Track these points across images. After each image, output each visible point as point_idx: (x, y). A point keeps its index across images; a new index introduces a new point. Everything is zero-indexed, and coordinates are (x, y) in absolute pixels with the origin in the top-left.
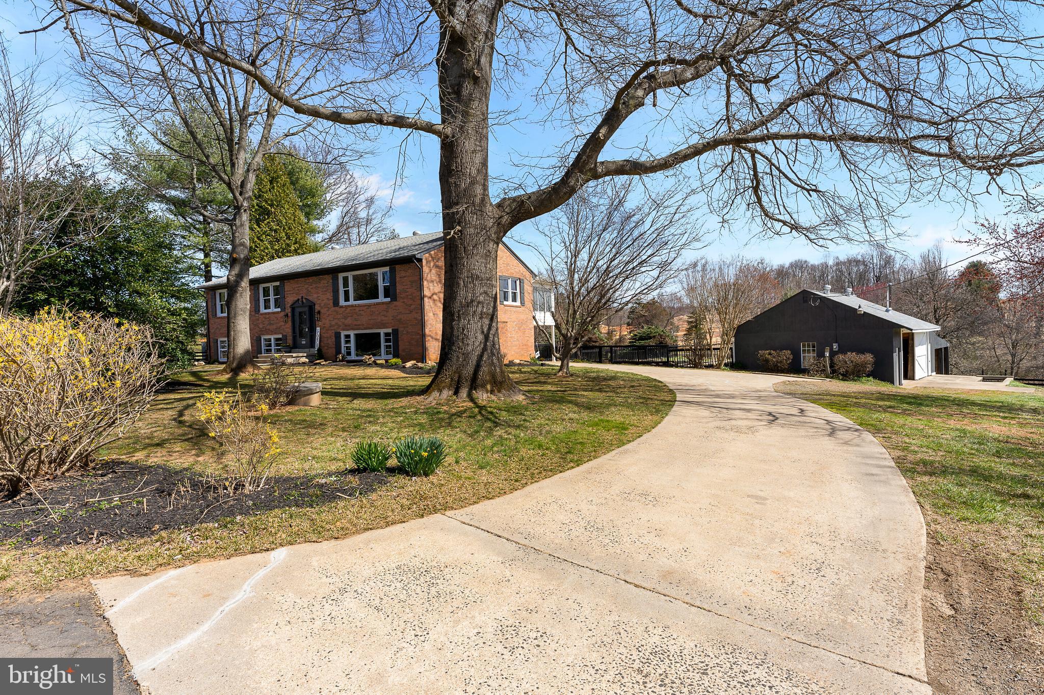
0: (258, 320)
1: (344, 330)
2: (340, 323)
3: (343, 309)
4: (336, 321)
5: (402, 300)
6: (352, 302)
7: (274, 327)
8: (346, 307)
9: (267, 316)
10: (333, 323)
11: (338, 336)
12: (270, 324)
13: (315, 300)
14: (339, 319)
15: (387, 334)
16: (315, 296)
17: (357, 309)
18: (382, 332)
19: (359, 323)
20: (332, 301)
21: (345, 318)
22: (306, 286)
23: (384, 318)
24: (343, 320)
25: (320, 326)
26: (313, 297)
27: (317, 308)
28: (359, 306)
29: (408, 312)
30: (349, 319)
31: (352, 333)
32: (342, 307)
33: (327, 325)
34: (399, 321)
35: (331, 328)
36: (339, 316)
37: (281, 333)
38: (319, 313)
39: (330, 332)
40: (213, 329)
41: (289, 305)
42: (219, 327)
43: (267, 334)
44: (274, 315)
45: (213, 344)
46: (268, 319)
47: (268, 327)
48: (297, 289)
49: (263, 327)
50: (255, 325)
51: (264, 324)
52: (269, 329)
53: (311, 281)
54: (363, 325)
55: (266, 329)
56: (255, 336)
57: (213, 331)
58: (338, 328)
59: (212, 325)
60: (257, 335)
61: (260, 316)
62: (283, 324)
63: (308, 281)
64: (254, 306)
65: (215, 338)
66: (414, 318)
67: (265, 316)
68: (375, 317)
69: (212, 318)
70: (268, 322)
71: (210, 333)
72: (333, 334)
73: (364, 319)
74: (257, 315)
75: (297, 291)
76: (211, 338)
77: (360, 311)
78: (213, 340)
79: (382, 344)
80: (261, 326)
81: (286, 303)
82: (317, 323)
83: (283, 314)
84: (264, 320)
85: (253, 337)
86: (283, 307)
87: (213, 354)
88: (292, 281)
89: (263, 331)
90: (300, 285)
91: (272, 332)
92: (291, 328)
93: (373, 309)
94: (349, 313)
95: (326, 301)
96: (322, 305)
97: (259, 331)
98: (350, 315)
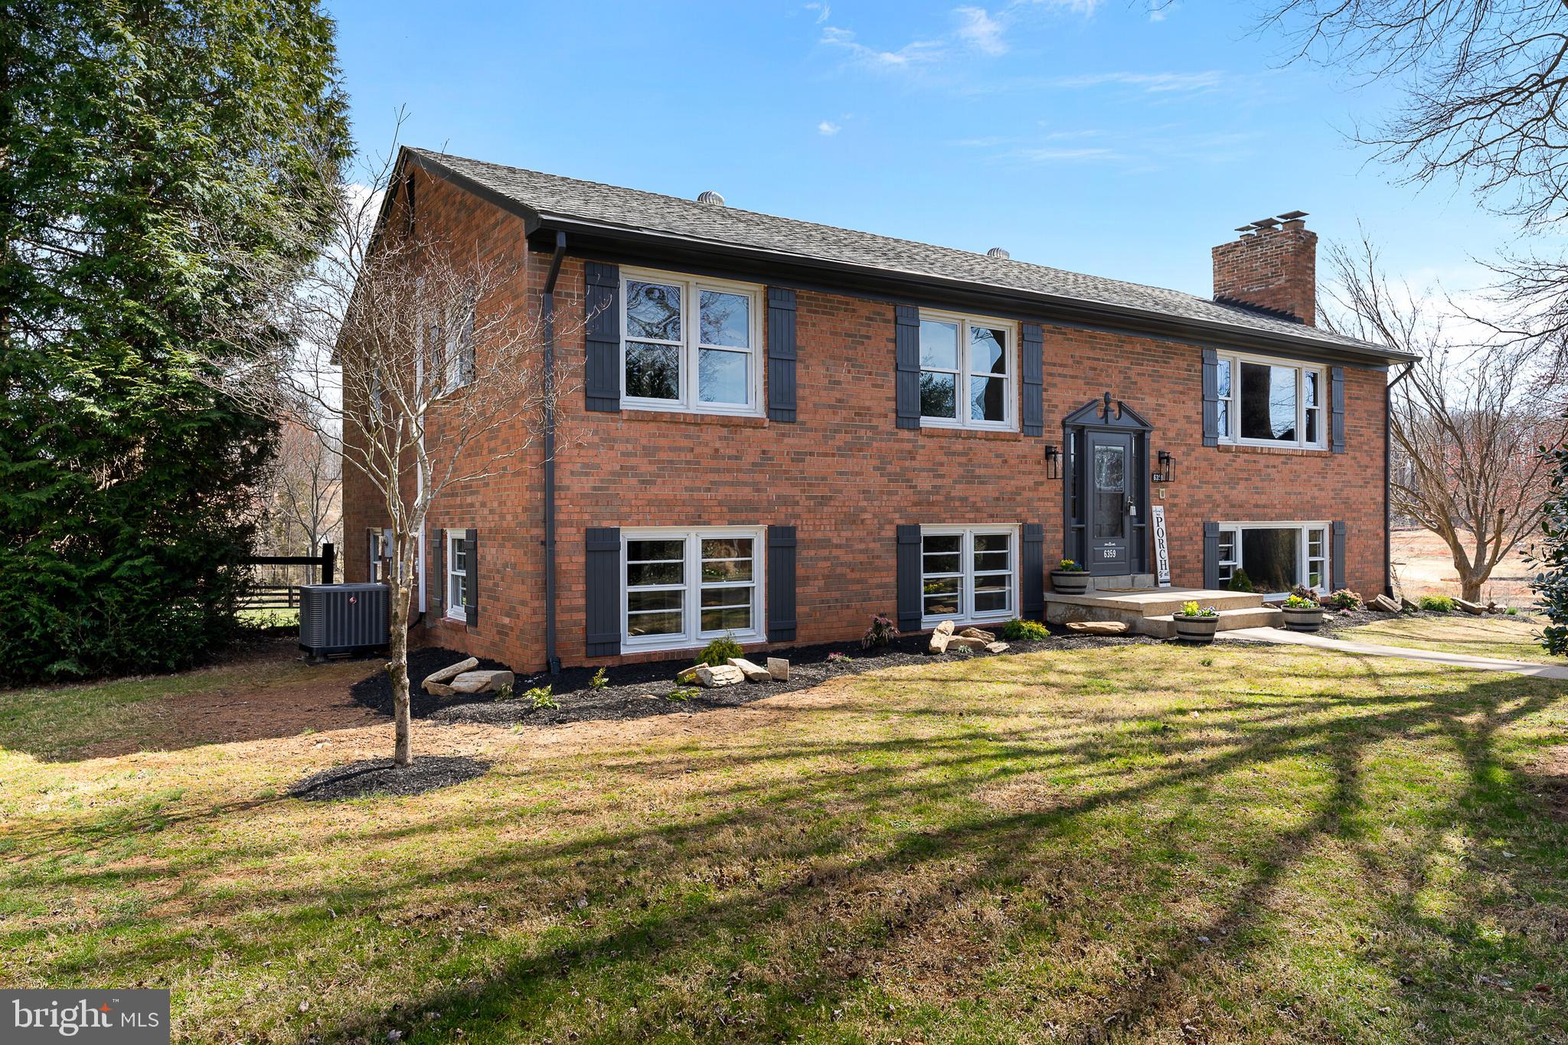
0: (911, 455)
1: (1227, 517)
2: (1217, 497)
3: (1229, 456)
4: (1207, 489)
5: (1353, 453)
7: (990, 490)
9: (959, 446)
10: (1200, 495)
11: (1210, 533)
12: (970, 478)
13: (1150, 416)
14: (1215, 485)
15: (1314, 535)
16: (1151, 401)
17: (1262, 460)
19: (1263, 500)
20: (1200, 429)
21: (1233, 482)
22: (1123, 363)
23: (1316, 492)
24: (1225, 488)
25: (1161, 502)
26: (1144, 404)
27: (1156, 442)
29: (1361, 483)
31: (1239, 529)
32: (1225, 450)
33: (1182, 501)
34: (1346, 502)
35: (1195, 510)
36: (1217, 476)
37: (1017, 518)
38: (1164, 458)
39: (1190, 522)
40: (587, 474)
41: (1057, 418)
42: (645, 467)
43: (953, 519)
44: (992, 445)
45: (582, 559)
46: (963, 459)
47: (958, 491)
48: (1087, 363)
49: (936, 489)
50: (894, 478)
51: (942, 476)
52: (964, 500)
53: (1139, 349)
54: (1274, 506)
55: (949, 498)
56: (891, 522)
57: (587, 484)
58: (1212, 511)
59: (583, 452)
60: (902, 522)
61: (921, 441)
62: (1029, 481)
63: (1128, 347)
64: (892, 393)
65: (596, 524)
66: (1372, 499)
67: (944, 442)
68: (1301, 490)
69: (583, 413)
70: (961, 470)
71: (556, 494)
72: (1199, 529)
73: (1276, 492)
74: (905, 434)
75: (1091, 374)
76: (565, 524)
77: (1268, 467)
78: (579, 538)
79: (1305, 559)
80: (925, 483)
81: (1045, 405)
82: (1153, 491)
83: (1032, 448)
84: (944, 459)
85: (881, 528)
86: (1031, 421)
87: (582, 616)
88: (1070, 330)
89: (931, 504)
90: (1098, 354)
91: (978, 510)
92: (1060, 498)
93: (1295, 467)
94: (1241, 470)
95: (1182, 424)
96: (1171, 434)
97: (915, 504)
98: (1245, 475)
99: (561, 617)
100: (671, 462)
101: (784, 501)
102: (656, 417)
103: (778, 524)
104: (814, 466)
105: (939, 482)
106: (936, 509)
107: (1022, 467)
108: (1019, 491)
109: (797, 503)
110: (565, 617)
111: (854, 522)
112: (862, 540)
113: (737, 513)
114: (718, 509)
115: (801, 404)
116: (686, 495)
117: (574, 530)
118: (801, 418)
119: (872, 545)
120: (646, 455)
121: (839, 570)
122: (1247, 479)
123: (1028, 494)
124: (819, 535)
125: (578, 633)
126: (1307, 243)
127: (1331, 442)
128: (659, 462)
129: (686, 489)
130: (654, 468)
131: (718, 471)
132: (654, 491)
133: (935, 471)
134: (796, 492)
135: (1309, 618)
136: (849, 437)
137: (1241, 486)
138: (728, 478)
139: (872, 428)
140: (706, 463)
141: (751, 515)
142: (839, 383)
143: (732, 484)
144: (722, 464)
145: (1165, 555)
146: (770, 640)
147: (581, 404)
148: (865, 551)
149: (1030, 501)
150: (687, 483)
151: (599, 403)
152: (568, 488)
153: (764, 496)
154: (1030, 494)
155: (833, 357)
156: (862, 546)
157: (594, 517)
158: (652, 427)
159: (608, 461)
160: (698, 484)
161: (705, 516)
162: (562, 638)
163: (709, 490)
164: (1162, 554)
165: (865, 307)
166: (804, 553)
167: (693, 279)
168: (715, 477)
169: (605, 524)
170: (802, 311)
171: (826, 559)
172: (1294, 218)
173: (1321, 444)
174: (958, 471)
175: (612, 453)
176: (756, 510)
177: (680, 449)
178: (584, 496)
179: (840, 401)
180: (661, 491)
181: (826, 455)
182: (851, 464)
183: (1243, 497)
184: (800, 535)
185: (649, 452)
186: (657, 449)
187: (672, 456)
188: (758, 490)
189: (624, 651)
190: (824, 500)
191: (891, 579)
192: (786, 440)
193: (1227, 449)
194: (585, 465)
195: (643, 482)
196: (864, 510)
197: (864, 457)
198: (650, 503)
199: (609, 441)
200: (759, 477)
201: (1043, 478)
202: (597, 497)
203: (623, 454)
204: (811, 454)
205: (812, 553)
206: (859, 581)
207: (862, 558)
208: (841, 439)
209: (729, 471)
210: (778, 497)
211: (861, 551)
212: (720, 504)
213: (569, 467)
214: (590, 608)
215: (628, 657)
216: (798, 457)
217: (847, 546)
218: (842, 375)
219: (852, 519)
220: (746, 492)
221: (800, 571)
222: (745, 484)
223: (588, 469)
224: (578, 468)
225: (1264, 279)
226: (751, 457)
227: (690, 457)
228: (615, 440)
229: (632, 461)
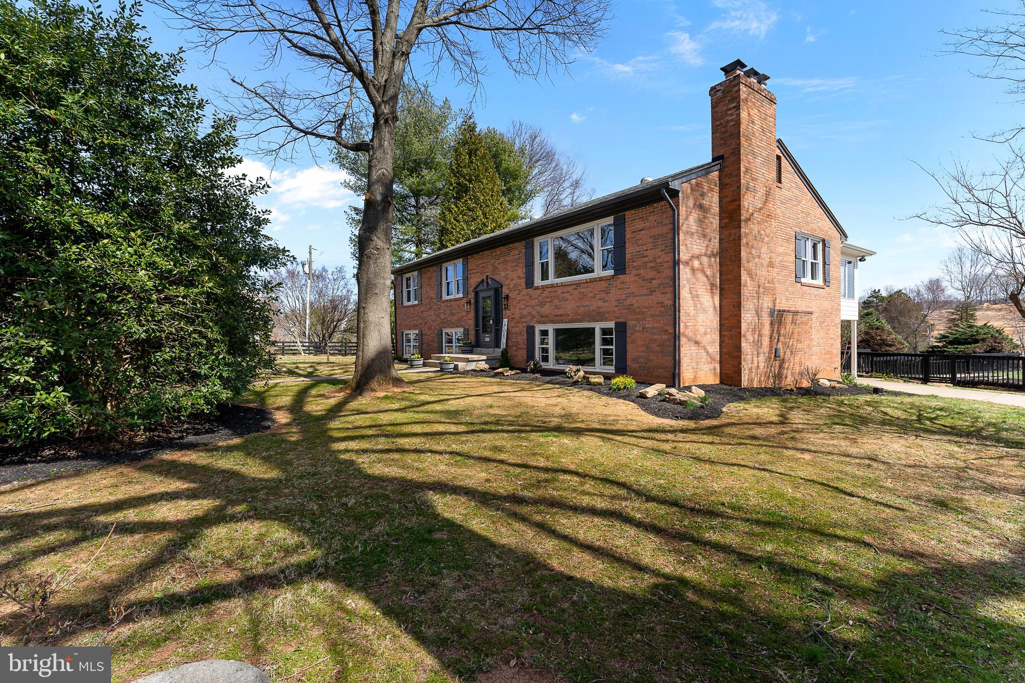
0: (440, 309)
1: (539, 322)
2: (534, 313)
3: (540, 291)
4: (528, 310)
5: (635, 272)
6: (552, 280)
7: (456, 318)
8: (544, 288)
9: (449, 304)
10: (525, 312)
11: (530, 331)
12: (452, 314)
13: (502, 281)
14: (532, 307)
15: (605, 331)
16: (503, 274)
17: (560, 290)
18: (598, 327)
19: (561, 312)
20: (524, 280)
21: (542, 304)
22: (493, 261)
23: (601, 303)
24: (538, 308)
25: (508, 317)
26: (500, 277)
27: (505, 291)
28: (563, 285)
29: (645, 292)
30: (547, 306)
31: (550, 328)
32: (537, 288)
33: (517, 316)
35: (523, 320)
36: (533, 302)
37: (462, 326)
39: (521, 326)
40: (400, 320)
41: (473, 289)
42: (405, 317)
44: (456, 302)
46: (450, 308)
47: (449, 318)
48: (481, 266)
49: (445, 318)
50: (437, 316)
51: (446, 314)
52: (450, 321)
53: (499, 252)
54: (568, 315)
55: (447, 321)
56: (436, 328)
58: (531, 320)
59: (399, 315)
61: (442, 304)
62: (465, 313)
63: (494, 254)
64: (436, 291)
66: (658, 303)
67: (446, 303)
68: (588, 303)
70: (450, 312)
72: (525, 329)
73: (569, 307)
74: (439, 303)
75: (482, 269)
76: (398, 330)
77: (564, 293)
78: (399, 333)
79: (597, 347)
80: (443, 316)
81: (469, 286)
82: (504, 313)
84: (446, 309)
88: (476, 255)
89: (444, 323)
90: (484, 260)
91: (453, 324)
92: (474, 319)
93: (583, 290)
94: (547, 297)
95: (516, 281)
96: (511, 286)
97: (441, 323)
98: (549, 300)
101: (420, 324)
103: (420, 329)
104: (424, 314)
107: (463, 309)
108: (463, 317)
111: (430, 329)
115: (422, 299)
118: (422, 302)
121: (428, 342)
122: (550, 302)
124: (425, 332)
127: (615, 268)
132: (406, 323)
133: (444, 312)
134: (422, 321)
136: (429, 306)
139: (433, 302)
140: (411, 316)
142: (428, 291)
147: (400, 306)
148: (433, 337)
152: (398, 323)
154: (466, 318)
155: (427, 285)
156: (432, 335)
159: (401, 317)
161: (411, 328)
165: (432, 269)
168: (412, 319)
169: (402, 330)
170: (422, 275)
171: (426, 339)
173: (612, 271)
176: (417, 326)
179: (428, 296)
181: (426, 311)
182: (430, 313)
183: (549, 311)
189: (404, 357)
190: (426, 323)
191: (437, 345)
192: (420, 308)
196: (432, 325)
197: (432, 311)
199: (401, 313)
201: (468, 312)
205: (424, 337)
206: (431, 345)
209: (414, 317)
212: (413, 325)
216: (422, 312)
217: (429, 335)
221: (423, 342)
222: (416, 320)
226: (416, 313)
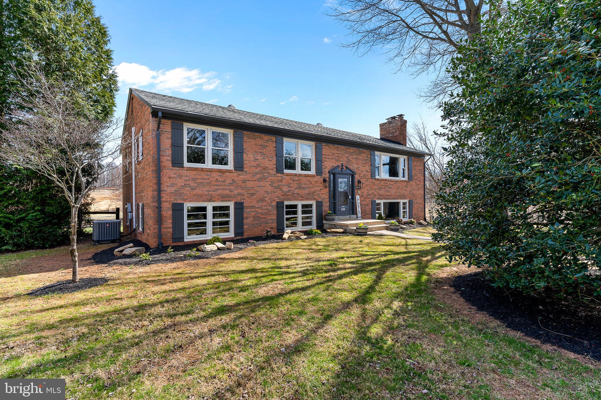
0: (281, 181)
1: (378, 199)
2: (375, 193)
3: (379, 182)
4: (372, 191)
5: (415, 181)
7: (306, 191)
9: (296, 178)
10: (370, 192)
11: (373, 203)
12: (300, 188)
13: (355, 170)
14: (375, 190)
15: (404, 204)
16: (356, 166)
17: (389, 183)
18: (402, 201)
19: (389, 194)
20: (370, 174)
21: (380, 189)
22: (347, 155)
24: (378, 191)
25: (359, 195)
26: (354, 167)
27: (357, 177)
28: (391, 181)
29: (417, 189)
31: (382, 202)
33: (365, 194)
34: (413, 194)
35: (369, 197)
36: (376, 187)
37: (315, 199)
38: (359, 182)
39: (367, 200)
40: (172, 186)
41: (327, 170)
42: (192, 184)
43: (295, 200)
44: (307, 178)
45: (171, 213)
46: (298, 182)
47: (296, 191)
48: (336, 155)
49: (289, 191)
50: (275, 188)
51: (291, 187)
52: (298, 194)
53: (352, 151)
54: (392, 196)
55: (293, 194)
56: (275, 201)
57: (173, 189)
58: (374, 197)
59: (171, 180)
60: (278, 201)
61: (284, 177)
62: (318, 189)
63: (348, 151)
64: (275, 163)
65: (176, 202)
66: (420, 193)
67: (292, 177)
68: (400, 191)
69: (171, 167)
70: (297, 185)
71: (162, 193)
72: (370, 202)
73: (393, 192)
74: (279, 175)
75: (337, 158)
76: (165, 202)
77: (390, 185)
78: (170, 206)
79: (401, 210)
80: (285, 189)
81: (323, 167)
82: (356, 191)
83: (320, 179)
84: (292, 182)
85: (272, 202)
86: (319, 171)
87: (171, 230)
88: (331, 146)
89: (288, 195)
90: (340, 152)
91: (302, 197)
92: (328, 194)
94: (382, 185)
95: (365, 172)
96: (362, 175)
97: (282, 195)
98: (383, 187)
99: (163, 231)
100: (202, 183)
101: (240, 194)
102: (196, 169)
103: (238, 201)
104: (250, 184)
105: (290, 189)
106: (289, 197)
107: (316, 185)
108: (315, 191)
109: (244, 195)
110: (165, 230)
111: (263, 201)
112: (265, 206)
113: (224, 198)
114: (217, 197)
115: (245, 166)
116: (207, 193)
117: (168, 204)
118: (245, 170)
119: (269, 207)
120: (193, 181)
121: (258, 215)
123: (318, 192)
124: (251, 205)
125: (170, 235)
126: (404, 123)
127: (409, 178)
128: (197, 183)
129: (207, 191)
130: (196, 185)
131: (217, 185)
132: (195, 192)
133: (289, 185)
134: (244, 192)
135: (396, 227)
136: (261, 176)
137: (383, 190)
138: (221, 187)
139: (268, 173)
140: (213, 183)
141: (229, 199)
142: (258, 159)
143: (222, 189)
144: (219, 183)
145: (360, 209)
146: (235, 236)
147: (170, 165)
148: (267, 209)
149: (318, 194)
150: (207, 189)
151: (177, 165)
152: (166, 191)
153: (233, 193)
154: (319, 192)
155: (255, 152)
156: (265, 208)
157: (175, 199)
158: (195, 172)
159: (180, 182)
160: (211, 189)
161: (213, 199)
162: (164, 237)
163: (214, 191)
164: (359, 209)
165: (266, 137)
166: (247, 210)
167: (209, 127)
168: (217, 187)
169: (179, 202)
170: (245, 138)
171: (253, 212)
172: (401, 116)
173: (406, 178)
174: (296, 186)
175: (181, 180)
176: (231, 197)
177: (205, 179)
178: (171, 193)
179: (258, 165)
180: (199, 191)
181: (254, 181)
182: (262, 183)
183: (383, 193)
184: (245, 205)
185: (194, 180)
186: (197, 179)
187: (202, 181)
188: (231, 191)
189: (185, 240)
190: (253, 194)
191: (275, 217)
192: (240, 176)
193: (378, 180)
194: (172, 184)
195: (192, 189)
196: (266, 197)
197: (266, 181)
198: (194, 195)
199: (180, 176)
200: (231, 187)
201: (323, 188)
202: (175, 193)
203: (185, 180)
204: (249, 180)
205: (249, 210)
206: (264, 218)
207: (266, 211)
208: (258, 176)
209: (221, 185)
210: (238, 193)
211: (265, 209)
212: (218, 195)
213: (166, 184)
214: (174, 227)
215: (186, 242)
216: (244, 181)
217: (261, 208)
218: (259, 157)
219: (262, 200)
220: (227, 192)
221: (245, 215)
222: (227, 189)
223: (173, 185)
224: (169, 184)
225: (393, 133)
226: (229, 181)
227: (208, 181)
228: (182, 176)
229: (188, 183)
